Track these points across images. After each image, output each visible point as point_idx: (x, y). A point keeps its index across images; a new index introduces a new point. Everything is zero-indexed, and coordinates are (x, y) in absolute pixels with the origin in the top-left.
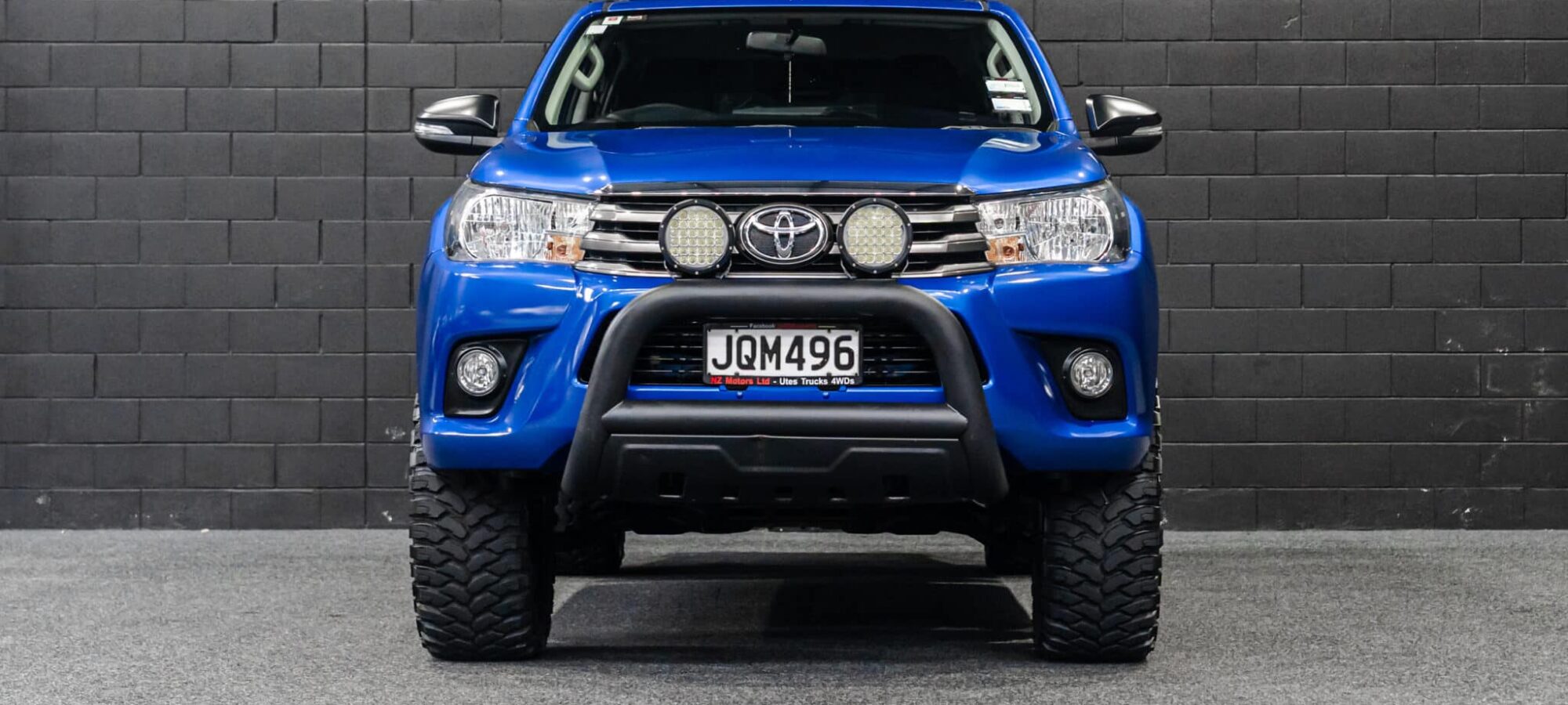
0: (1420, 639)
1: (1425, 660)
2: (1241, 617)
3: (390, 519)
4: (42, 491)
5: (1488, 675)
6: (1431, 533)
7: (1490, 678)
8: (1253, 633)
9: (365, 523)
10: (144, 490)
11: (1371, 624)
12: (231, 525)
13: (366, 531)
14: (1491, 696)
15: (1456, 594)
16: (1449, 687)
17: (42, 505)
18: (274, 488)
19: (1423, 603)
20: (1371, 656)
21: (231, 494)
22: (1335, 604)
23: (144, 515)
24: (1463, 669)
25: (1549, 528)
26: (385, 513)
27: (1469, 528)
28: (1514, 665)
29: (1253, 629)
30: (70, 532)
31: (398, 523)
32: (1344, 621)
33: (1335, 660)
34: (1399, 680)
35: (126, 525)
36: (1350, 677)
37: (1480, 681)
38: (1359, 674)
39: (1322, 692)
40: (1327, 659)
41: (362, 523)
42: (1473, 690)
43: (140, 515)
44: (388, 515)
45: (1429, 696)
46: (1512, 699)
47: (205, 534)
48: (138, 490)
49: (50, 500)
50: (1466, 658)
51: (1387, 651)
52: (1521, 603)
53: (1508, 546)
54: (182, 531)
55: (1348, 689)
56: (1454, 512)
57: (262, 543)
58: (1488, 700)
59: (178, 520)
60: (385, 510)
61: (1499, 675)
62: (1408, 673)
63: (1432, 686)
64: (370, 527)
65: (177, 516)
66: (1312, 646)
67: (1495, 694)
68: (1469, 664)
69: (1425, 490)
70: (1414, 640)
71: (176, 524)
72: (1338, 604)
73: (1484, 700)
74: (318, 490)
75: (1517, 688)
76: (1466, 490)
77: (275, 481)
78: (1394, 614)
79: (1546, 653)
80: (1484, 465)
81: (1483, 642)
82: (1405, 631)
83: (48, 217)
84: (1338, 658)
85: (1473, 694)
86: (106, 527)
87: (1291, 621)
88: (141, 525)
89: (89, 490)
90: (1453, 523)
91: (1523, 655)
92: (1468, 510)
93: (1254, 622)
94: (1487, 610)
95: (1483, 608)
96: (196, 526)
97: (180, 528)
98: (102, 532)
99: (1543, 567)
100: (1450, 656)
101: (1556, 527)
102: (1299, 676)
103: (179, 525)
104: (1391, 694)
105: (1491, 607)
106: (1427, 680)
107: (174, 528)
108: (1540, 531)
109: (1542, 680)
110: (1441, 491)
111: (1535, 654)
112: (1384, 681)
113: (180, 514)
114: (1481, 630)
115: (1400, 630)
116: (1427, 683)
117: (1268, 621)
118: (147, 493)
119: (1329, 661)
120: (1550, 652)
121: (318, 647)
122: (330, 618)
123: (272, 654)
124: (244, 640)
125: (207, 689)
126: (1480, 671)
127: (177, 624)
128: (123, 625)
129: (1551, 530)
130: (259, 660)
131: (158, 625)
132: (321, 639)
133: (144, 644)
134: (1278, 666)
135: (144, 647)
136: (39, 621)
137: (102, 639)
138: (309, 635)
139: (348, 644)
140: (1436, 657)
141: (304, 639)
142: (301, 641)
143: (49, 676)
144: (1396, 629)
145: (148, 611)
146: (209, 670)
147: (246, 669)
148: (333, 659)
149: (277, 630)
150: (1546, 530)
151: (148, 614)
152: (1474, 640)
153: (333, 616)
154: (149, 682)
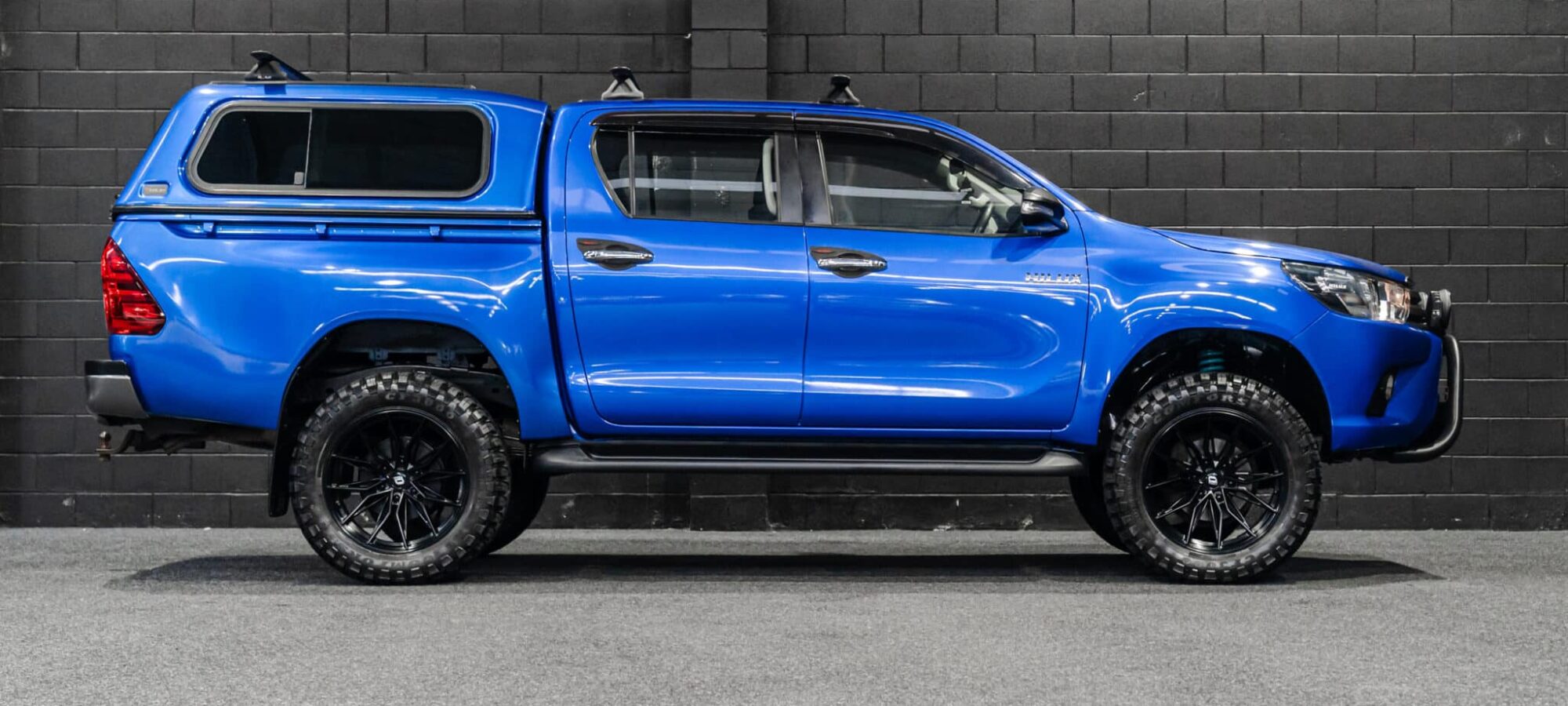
0: (1202, 628)
3: (367, 519)
4: (68, 494)
7: (1246, 662)
10: (156, 494)
11: (1167, 613)
14: (1240, 678)
17: (67, 507)
21: (230, 497)
23: (155, 515)
25: (1358, 529)
30: (92, 529)
33: (1122, 646)
34: (1169, 664)
35: (141, 524)
43: (152, 517)
45: (1187, 678)
47: (207, 530)
48: (150, 494)
49: (74, 502)
51: (1170, 638)
54: (188, 529)
55: (1121, 672)
59: (185, 520)
62: (1178, 658)
65: (184, 516)
66: (1108, 634)
67: (1245, 677)
70: (1197, 628)
71: (183, 523)
73: (1233, 681)
75: (1266, 671)
79: (1304, 640)
82: (1193, 620)
86: (124, 525)
88: (153, 523)
89: (107, 494)
94: (1271, 602)
96: (202, 526)
97: (188, 527)
98: (119, 531)
101: (1363, 528)
103: (187, 525)
107: (181, 526)
109: (1291, 663)
111: (1294, 641)
112: (1155, 665)
113: (187, 515)
114: (1258, 620)
115: (1189, 619)
118: (158, 496)
120: (1308, 639)
121: (254, 632)
122: (277, 607)
123: (211, 639)
124: (192, 627)
125: (140, 671)
126: (1241, 656)
127: (142, 612)
128: (95, 613)
129: (1360, 531)
130: (196, 645)
131: (124, 614)
132: (260, 626)
133: (105, 630)
134: (1071, 651)
135: (102, 634)
136: (24, 609)
137: (71, 625)
138: (251, 623)
139: (280, 631)
140: (1209, 643)
141: (245, 626)
142: (242, 628)
143: (9, 658)
144: (1186, 619)
145: (123, 601)
146: (150, 654)
147: (182, 653)
148: (262, 644)
149: (225, 617)
150: (1355, 531)
151: (122, 604)
152: (1248, 628)
153: (279, 605)
154: (94, 664)
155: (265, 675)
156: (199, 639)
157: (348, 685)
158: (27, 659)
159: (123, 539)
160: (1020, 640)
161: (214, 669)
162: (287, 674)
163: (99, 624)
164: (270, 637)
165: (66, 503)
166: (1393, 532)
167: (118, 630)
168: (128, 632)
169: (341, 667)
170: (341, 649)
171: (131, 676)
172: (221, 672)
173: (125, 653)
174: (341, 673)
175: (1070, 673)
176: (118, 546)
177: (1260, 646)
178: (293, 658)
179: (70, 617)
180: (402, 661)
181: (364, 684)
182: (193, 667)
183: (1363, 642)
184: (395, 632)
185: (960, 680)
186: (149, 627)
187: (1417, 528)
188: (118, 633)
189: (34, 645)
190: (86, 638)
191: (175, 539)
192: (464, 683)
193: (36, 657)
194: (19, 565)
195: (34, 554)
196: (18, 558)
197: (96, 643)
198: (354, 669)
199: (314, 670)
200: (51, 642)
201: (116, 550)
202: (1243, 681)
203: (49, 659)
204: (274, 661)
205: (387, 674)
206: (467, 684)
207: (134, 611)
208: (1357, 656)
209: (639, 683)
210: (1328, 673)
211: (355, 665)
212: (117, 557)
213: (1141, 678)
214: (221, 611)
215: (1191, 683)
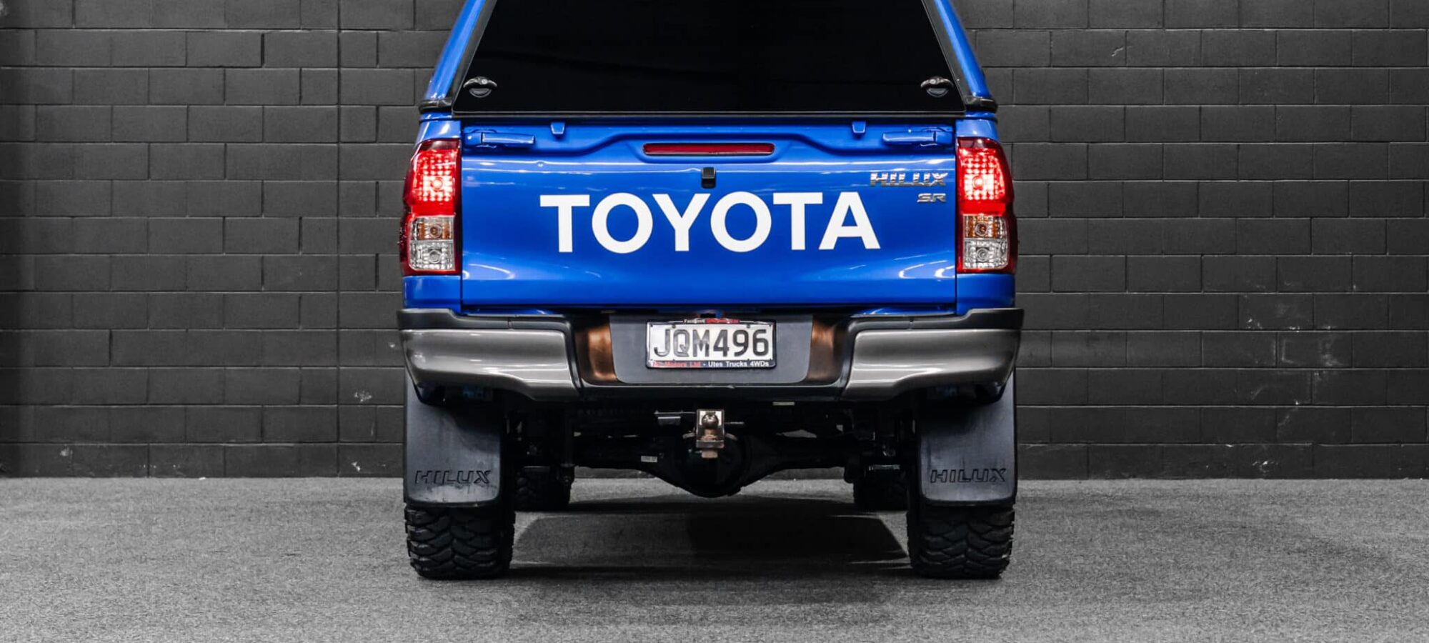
0: (1207, 577)
1: (1208, 595)
2: (1058, 557)
3: (359, 469)
4: (66, 445)
5: (1259, 609)
6: (1233, 482)
7: (1260, 612)
8: (1067, 571)
9: (338, 471)
10: (151, 444)
11: (1168, 563)
12: (225, 475)
13: (338, 479)
14: (1259, 628)
15: (1245, 537)
16: (1225, 619)
17: (65, 457)
18: (261, 443)
19: (1215, 545)
20: (1162, 592)
21: (225, 447)
22: (1141, 545)
23: (151, 466)
24: (1239, 604)
25: (1334, 478)
26: (355, 464)
27: (1267, 478)
28: (1283, 601)
29: (1067, 567)
30: (90, 479)
31: (365, 472)
32: (1146, 561)
33: (1132, 595)
34: (1183, 613)
35: (137, 474)
36: (1142, 610)
37: (1252, 614)
38: (1150, 608)
39: (1115, 624)
40: (1125, 594)
41: (335, 472)
42: (1244, 623)
43: (148, 467)
44: (357, 465)
45: (1206, 628)
46: (1277, 630)
47: (201, 481)
48: (146, 444)
49: (72, 452)
50: (1244, 593)
51: (1177, 587)
52: (1298, 545)
53: (1297, 494)
54: (184, 479)
55: (1138, 621)
56: (1254, 464)
57: (248, 489)
58: (1256, 632)
59: (179, 470)
60: (355, 461)
61: (1269, 609)
62: (1192, 606)
63: (1211, 619)
64: (341, 476)
65: (179, 467)
66: (1114, 583)
67: (1263, 627)
68: (1245, 599)
69: (1230, 446)
70: (1202, 578)
71: (178, 473)
72: (1143, 545)
73: (1252, 631)
74: (298, 445)
75: (1282, 621)
76: (1264, 446)
77: (262, 435)
78: (1188, 555)
79: (1311, 589)
80: (1280, 424)
81: (1260, 579)
82: (1196, 570)
83: (71, 214)
84: (1135, 594)
85: (1244, 626)
86: (120, 475)
87: (1101, 560)
88: (149, 474)
89: (105, 445)
90: (1252, 474)
91: (1292, 591)
92: (1266, 463)
93: (1068, 561)
94: (1269, 551)
95: (1266, 548)
96: (197, 475)
97: (183, 477)
98: (116, 481)
99: (1323, 512)
100: (1230, 592)
101: (1340, 477)
102: (1098, 610)
103: (181, 474)
104: (1174, 627)
105: (1272, 548)
106: (1206, 614)
107: (177, 476)
108: (1325, 481)
109: (1305, 613)
110: (1243, 446)
111: (1303, 591)
112: (1170, 615)
113: (182, 464)
114: (1260, 569)
115: (1192, 568)
116: (1206, 616)
117: (1081, 560)
118: (153, 447)
119: (1127, 597)
120: (1316, 588)
121: (268, 582)
122: (286, 557)
123: (227, 588)
124: (206, 576)
125: (163, 620)
126: (1253, 605)
127: (154, 561)
128: (108, 562)
129: (1336, 480)
130: (214, 594)
131: (137, 563)
132: (273, 575)
133: (121, 579)
134: (1082, 600)
135: (120, 583)
136: (37, 559)
137: (86, 575)
138: (263, 572)
139: (294, 580)
140: (1218, 593)
141: (258, 575)
142: (255, 578)
143: (31, 608)
144: (1188, 568)
145: (133, 550)
146: (169, 603)
147: (200, 602)
148: (278, 593)
149: (237, 567)
150: (1331, 480)
151: (132, 553)
152: (1253, 577)
153: (288, 555)
154: (115, 613)
155: (288, 624)
156: (216, 590)
157: (372, 635)
158: (49, 609)
159: (121, 488)
160: (1029, 590)
161: (236, 619)
162: (309, 624)
163: (114, 574)
164: (285, 587)
165: (64, 453)
166: (1369, 481)
167: (134, 580)
168: (144, 582)
169: (362, 617)
170: (357, 598)
171: (155, 626)
172: (243, 622)
173: (144, 603)
174: (362, 622)
175: (1086, 622)
176: (118, 496)
177: (1269, 595)
178: (313, 608)
179: (84, 566)
180: (421, 610)
181: (387, 634)
182: (214, 617)
183: (1371, 592)
184: (407, 581)
185: (979, 629)
186: (164, 577)
187: (1393, 477)
188: (134, 583)
189: (54, 595)
190: (104, 588)
191: (172, 488)
192: (486, 633)
193: (57, 606)
194: (24, 515)
195: (38, 503)
196: (22, 507)
197: (114, 592)
198: (375, 619)
199: (335, 620)
200: (70, 592)
201: (118, 500)
202: (1262, 631)
203: (70, 609)
204: (294, 611)
205: (409, 624)
206: (490, 634)
207: (146, 559)
208: (1370, 605)
209: (660, 632)
210: (1345, 622)
211: (375, 615)
212: (119, 507)
213: (1160, 628)
214: (232, 561)
215: (1211, 633)
